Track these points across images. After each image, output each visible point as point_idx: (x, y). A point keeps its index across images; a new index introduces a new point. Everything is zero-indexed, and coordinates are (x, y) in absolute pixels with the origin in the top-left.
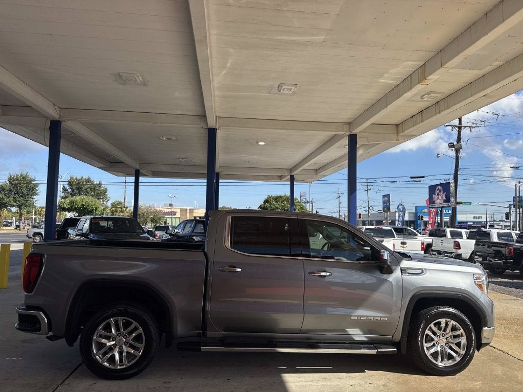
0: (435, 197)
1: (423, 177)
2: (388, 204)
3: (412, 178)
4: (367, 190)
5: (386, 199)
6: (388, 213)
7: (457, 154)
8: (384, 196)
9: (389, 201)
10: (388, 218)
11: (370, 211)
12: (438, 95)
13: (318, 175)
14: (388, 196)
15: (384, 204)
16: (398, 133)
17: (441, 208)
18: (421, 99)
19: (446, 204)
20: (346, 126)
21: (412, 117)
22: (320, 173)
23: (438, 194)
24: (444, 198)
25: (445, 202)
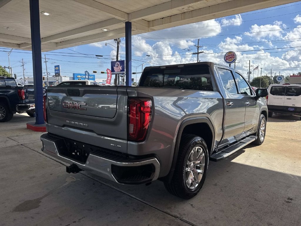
0: (115, 68)
1: (102, 56)
2: (59, 72)
3: (96, 56)
4: (46, 62)
5: (57, 68)
6: (59, 77)
7: (118, 45)
8: (56, 67)
9: (59, 70)
10: (59, 80)
11: (48, 76)
12: (191, 9)
13: (59, 47)
14: (58, 66)
15: (56, 72)
16: (149, 27)
17: (119, 74)
18: (183, 9)
19: (122, 72)
20: (126, 15)
21: (163, 18)
22: (60, 46)
23: (117, 67)
24: (121, 69)
25: (121, 71)
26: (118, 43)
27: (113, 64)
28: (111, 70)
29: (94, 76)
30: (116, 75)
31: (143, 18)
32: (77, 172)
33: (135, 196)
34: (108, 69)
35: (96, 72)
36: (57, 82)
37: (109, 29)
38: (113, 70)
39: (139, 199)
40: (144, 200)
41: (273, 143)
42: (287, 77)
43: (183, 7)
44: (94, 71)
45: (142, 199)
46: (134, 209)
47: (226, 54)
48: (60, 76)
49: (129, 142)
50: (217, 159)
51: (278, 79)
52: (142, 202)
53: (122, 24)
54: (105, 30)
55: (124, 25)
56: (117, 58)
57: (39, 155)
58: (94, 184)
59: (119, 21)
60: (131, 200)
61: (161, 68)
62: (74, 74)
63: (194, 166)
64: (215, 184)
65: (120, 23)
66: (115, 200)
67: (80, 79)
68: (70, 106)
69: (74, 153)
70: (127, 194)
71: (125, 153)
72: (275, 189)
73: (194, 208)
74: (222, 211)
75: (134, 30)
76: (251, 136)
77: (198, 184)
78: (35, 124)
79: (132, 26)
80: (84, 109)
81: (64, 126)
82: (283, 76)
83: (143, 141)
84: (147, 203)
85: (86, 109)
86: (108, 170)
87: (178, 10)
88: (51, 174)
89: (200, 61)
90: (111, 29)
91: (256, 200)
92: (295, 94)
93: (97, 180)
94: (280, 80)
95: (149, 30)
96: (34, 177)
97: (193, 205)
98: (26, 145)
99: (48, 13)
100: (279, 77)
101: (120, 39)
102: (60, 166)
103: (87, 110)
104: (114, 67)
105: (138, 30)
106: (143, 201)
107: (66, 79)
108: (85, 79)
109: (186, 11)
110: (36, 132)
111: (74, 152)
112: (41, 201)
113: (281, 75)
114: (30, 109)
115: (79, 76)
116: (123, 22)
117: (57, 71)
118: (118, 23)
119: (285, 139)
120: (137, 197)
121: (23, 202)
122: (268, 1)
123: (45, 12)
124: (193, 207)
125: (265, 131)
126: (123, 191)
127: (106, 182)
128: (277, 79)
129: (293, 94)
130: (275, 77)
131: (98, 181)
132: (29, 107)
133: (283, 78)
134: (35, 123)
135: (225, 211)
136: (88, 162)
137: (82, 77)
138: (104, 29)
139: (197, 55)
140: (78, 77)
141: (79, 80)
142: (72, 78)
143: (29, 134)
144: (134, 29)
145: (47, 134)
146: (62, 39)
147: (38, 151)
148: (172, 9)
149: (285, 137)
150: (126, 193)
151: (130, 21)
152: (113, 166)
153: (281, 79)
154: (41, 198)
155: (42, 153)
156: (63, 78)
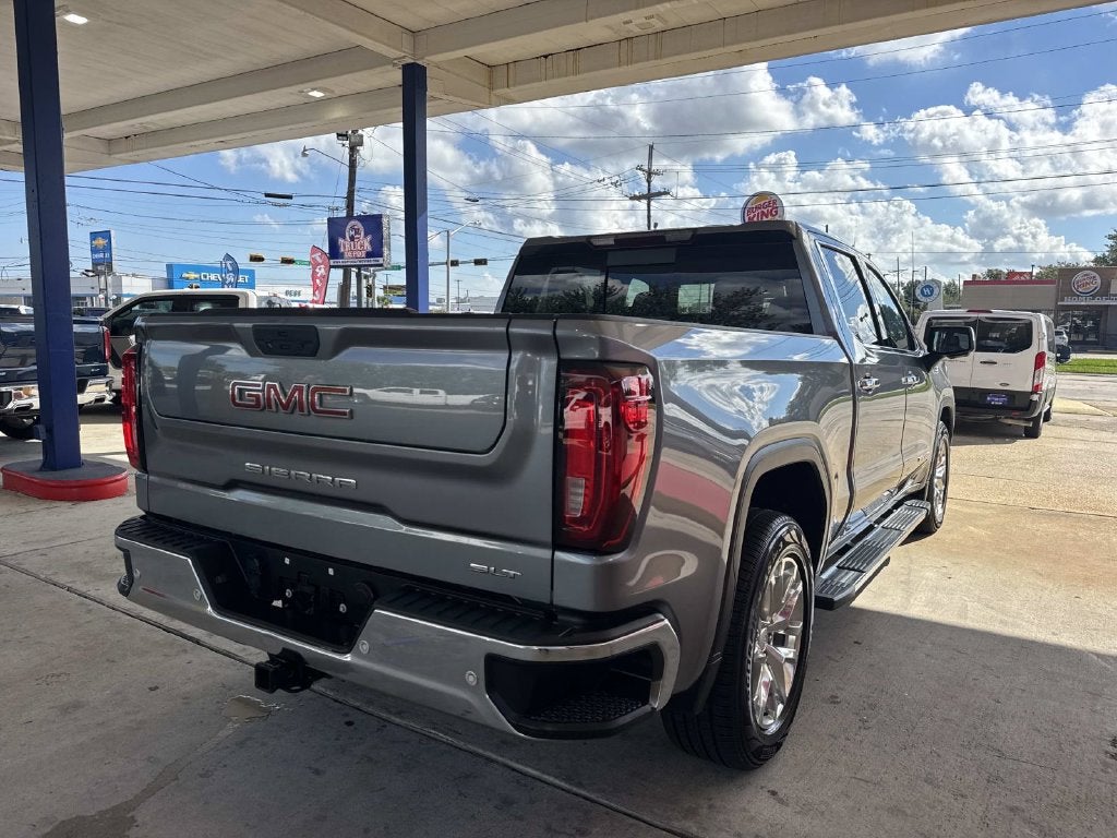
0: (344, 244)
1: (290, 197)
2: (107, 255)
3: (267, 195)
5: (101, 242)
6: (109, 278)
7: (351, 156)
8: (94, 236)
9: (108, 248)
10: (110, 290)
12: (659, 26)
13: (118, 156)
14: (106, 235)
15: (96, 256)
16: (491, 88)
17: (359, 267)
18: (626, 23)
19: (372, 261)
20: (407, 38)
21: (546, 57)
22: (127, 151)
23: (352, 238)
24: (368, 247)
25: (369, 255)
26: (353, 149)
27: (336, 228)
28: (327, 251)
29: (251, 273)
30: (347, 270)
31: (469, 51)
32: (306, 685)
33: (537, 770)
34: (315, 249)
35: (261, 259)
36: (101, 296)
37: (333, 92)
38: (335, 252)
39: (557, 782)
40: (580, 785)
41: (976, 526)
42: (950, 285)
43: (623, 16)
44: (254, 254)
45: (568, 780)
46: (549, 829)
47: (748, 201)
48: (114, 274)
49: (560, 555)
50: (836, 599)
51: (922, 292)
52: (568, 791)
53: (388, 71)
54: (317, 94)
55: (397, 76)
56: (350, 206)
57: (82, 604)
58: (349, 724)
59: (380, 61)
60: (525, 785)
61: (596, 242)
62: (170, 267)
63: (770, 634)
64: (832, 697)
65: (379, 69)
66: (460, 794)
67: (197, 287)
68: (269, 398)
69: (278, 603)
70: (500, 759)
71: (543, 604)
72: (1052, 704)
73: (787, 805)
74: (895, 811)
75: (434, 98)
76: (909, 503)
77: (782, 703)
78: (41, 470)
79: (429, 83)
80: (345, 414)
81: (231, 485)
82: (938, 283)
83: (619, 552)
84: (593, 796)
85: (351, 412)
86: (471, 679)
87: (607, 26)
88: (151, 689)
89: (656, 225)
90: (338, 92)
91: (1001, 755)
92: (1004, 346)
93: (357, 704)
94: (927, 296)
95: (494, 99)
96: (77, 706)
97: (781, 795)
98: (12, 562)
99: (81, 13)
100: (925, 287)
101: (360, 132)
102: (185, 651)
103: (354, 415)
104: (341, 241)
105: (451, 98)
106: (575, 789)
107: (137, 286)
108: (223, 287)
109: (637, 31)
110: (47, 504)
111: (281, 596)
112: (133, 817)
113: (933, 280)
114: (10, 406)
115: (193, 276)
116: (395, 65)
117: (101, 255)
118: (371, 68)
119: (1006, 509)
120: (543, 773)
121: (48, 830)
122: (957, 5)
123: (68, 12)
124: (781, 801)
125: (946, 481)
126: (480, 751)
127: (399, 714)
128: (918, 292)
129: (999, 344)
130: (913, 285)
131: (364, 708)
132: (6, 398)
133: (936, 291)
134: (39, 465)
135: (909, 812)
136: (363, 645)
137: (205, 276)
138: (313, 89)
139: (645, 201)
140: (187, 279)
141: (194, 290)
142: (163, 283)
143: (17, 513)
144: (437, 95)
145: (142, 517)
146: (133, 126)
147: (74, 586)
148: (590, 22)
149: (1002, 499)
150: (494, 756)
151: (420, 62)
152: (493, 662)
153: (932, 292)
154: (131, 805)
155: (124, 602)
156: (125, 280)
